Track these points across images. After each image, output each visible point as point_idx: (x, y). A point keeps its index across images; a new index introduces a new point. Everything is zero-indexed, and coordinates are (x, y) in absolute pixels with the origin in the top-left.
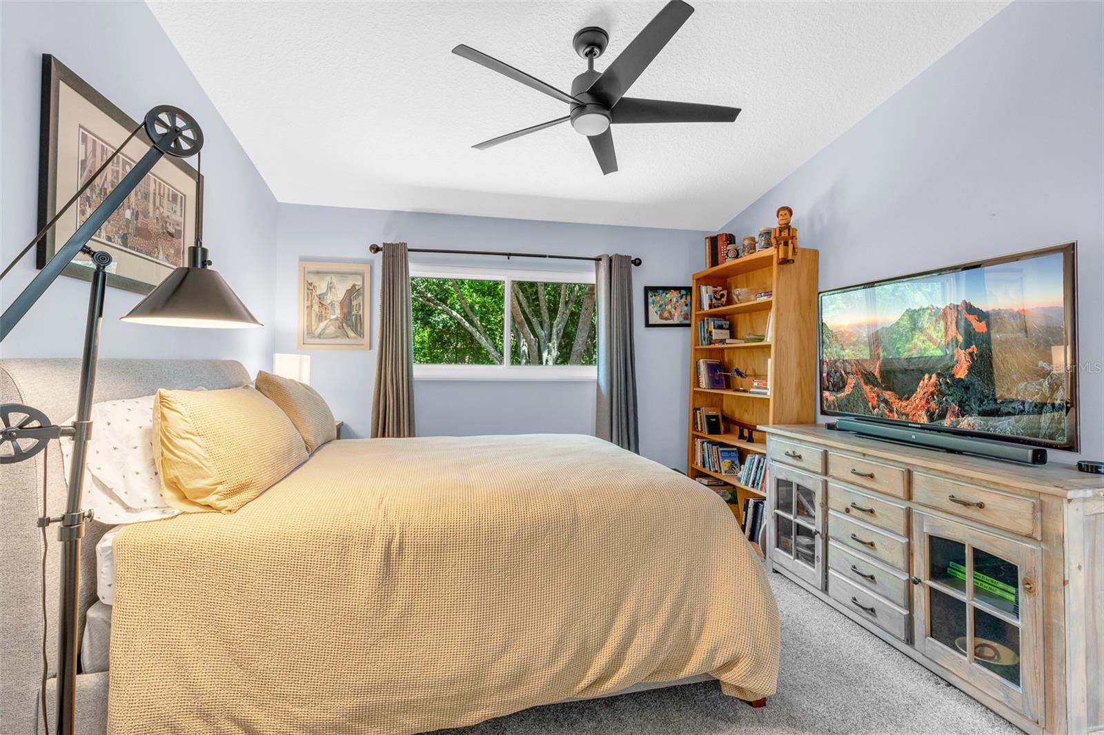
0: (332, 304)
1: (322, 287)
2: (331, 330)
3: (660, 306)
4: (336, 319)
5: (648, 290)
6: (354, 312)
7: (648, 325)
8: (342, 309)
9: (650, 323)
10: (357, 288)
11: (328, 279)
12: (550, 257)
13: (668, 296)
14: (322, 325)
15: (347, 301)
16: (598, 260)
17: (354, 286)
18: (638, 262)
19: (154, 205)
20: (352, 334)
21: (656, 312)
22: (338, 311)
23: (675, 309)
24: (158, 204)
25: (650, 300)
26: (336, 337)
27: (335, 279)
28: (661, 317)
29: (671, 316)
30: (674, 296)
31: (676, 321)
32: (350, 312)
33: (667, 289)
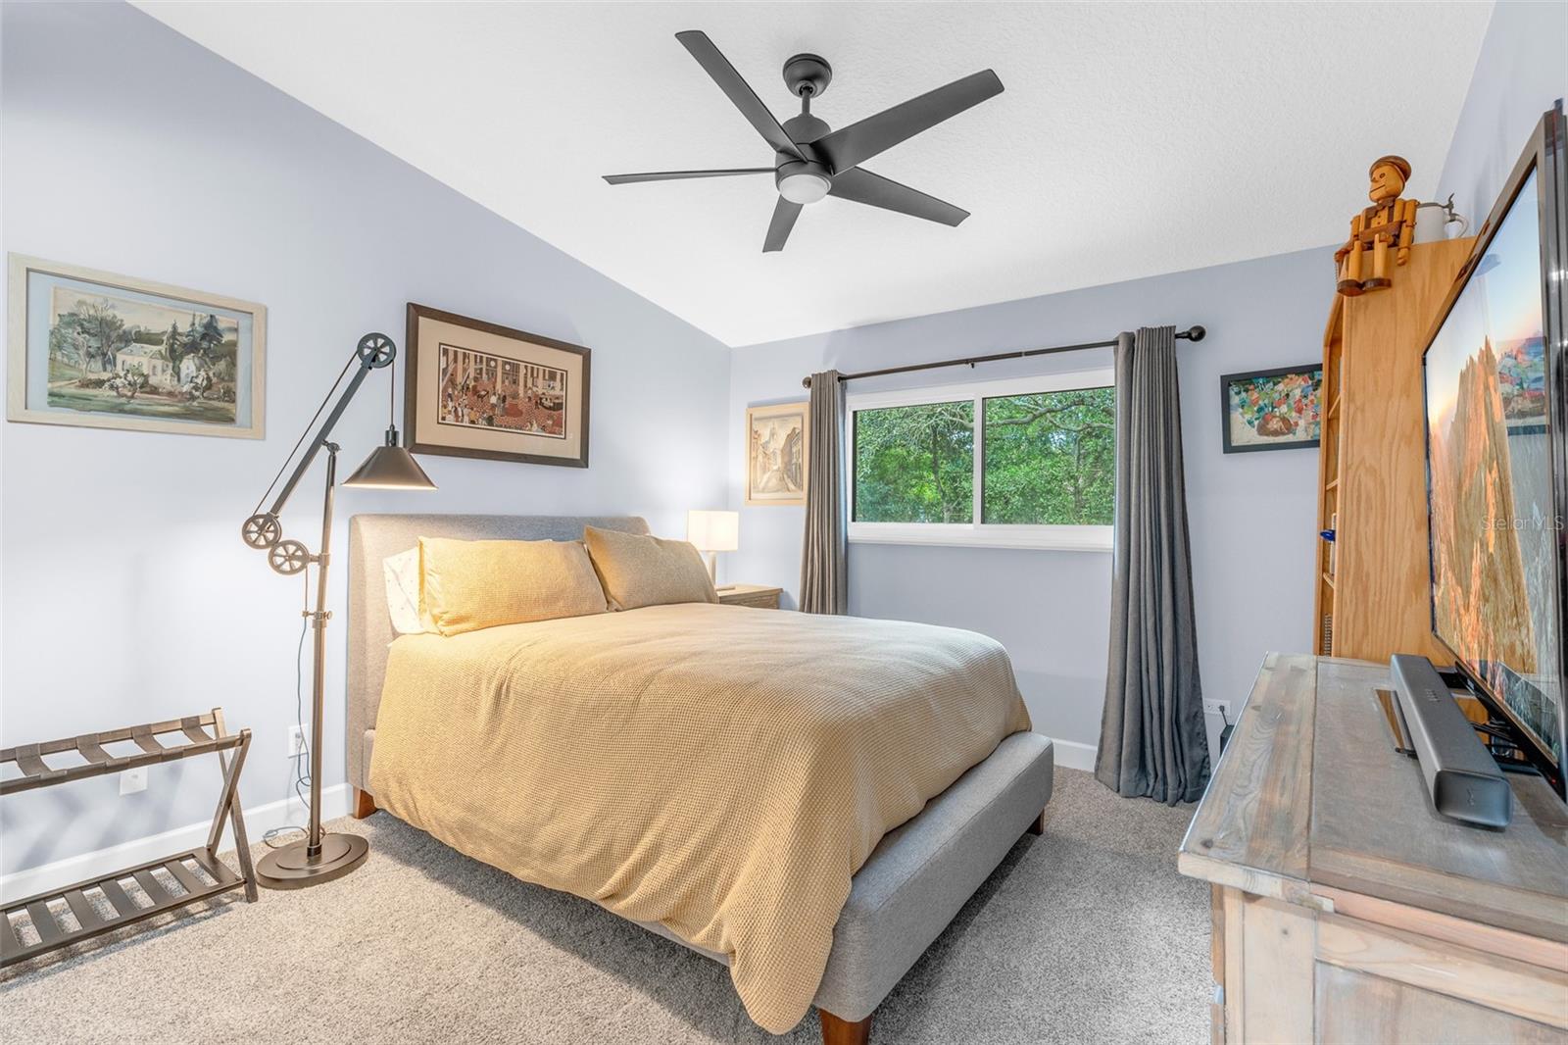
0: (774, 453)
1: (765, 434)
2: (774, 482)
3: (1260, 409)
4: (778, 470)
5: (1227, 382)
6: (794, 461)
7: (1229, 448)
8: (783, 457)
9: (1234, 444)
10: (797, 431)
11: (770, 425)
12: (1028, 354)
13: (1280, 387)
14: (766, 477)
15: (788, 449)
16: (1115, 343)
17: (794, 429)
18: (1198, 334)
19: (526, 386)
20: (792, 486)
21: (1250, 423)
22: (779, 460)
23: (1300, 411)
24: (529, 384)
25: (1235, 400)
26: (778, 491)
27: (776, 423)
28: (1263, 430)
29: (1289, 427)
30: (1297, 386)
31: (1300, 435)
32: (790, 461)
33: (1275, 375)
